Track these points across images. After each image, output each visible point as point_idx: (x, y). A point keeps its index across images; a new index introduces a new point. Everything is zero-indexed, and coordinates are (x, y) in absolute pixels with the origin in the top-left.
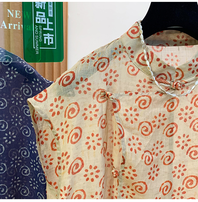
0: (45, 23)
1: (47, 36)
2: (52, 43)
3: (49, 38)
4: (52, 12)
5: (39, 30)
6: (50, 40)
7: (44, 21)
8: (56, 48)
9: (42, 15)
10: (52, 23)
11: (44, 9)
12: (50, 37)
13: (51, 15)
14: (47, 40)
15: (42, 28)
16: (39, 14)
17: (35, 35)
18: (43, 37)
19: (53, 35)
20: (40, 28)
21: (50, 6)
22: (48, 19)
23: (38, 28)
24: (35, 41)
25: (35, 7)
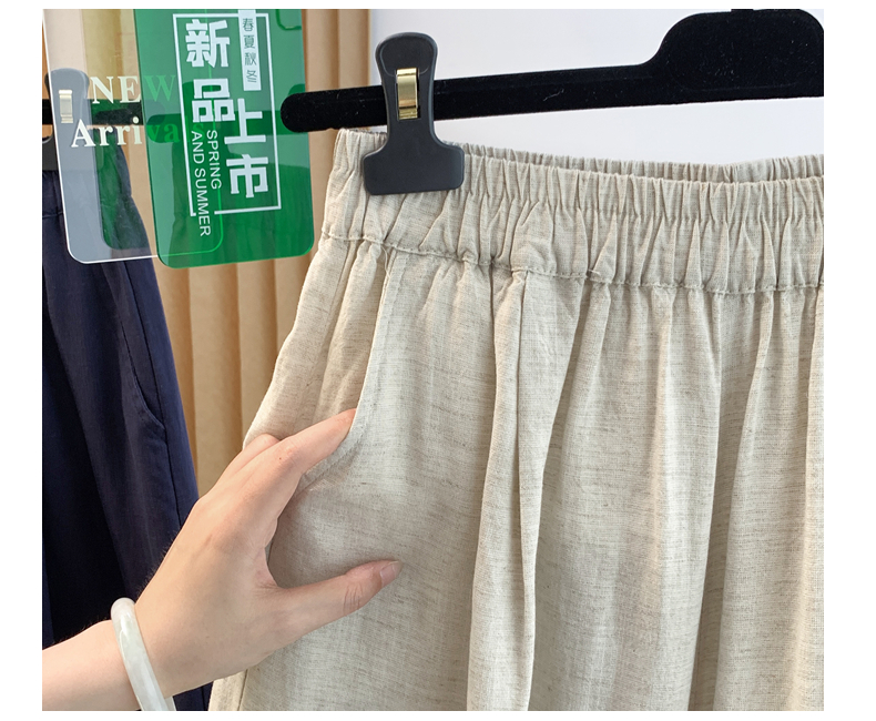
0: (230, 117)
1: (243, 167)
2: (263, 187)
3: (248, 173)
4: (258, 73)
5: (207, 148)
6: (256, 180)
7: (224, 111)
8: (279, 207)
9: (217, 88)
10: (259, 115)
11: (225, 63)
12: (253, 166)
13: (252, 84)
14: (241, 179)
15: (221, 140)
16: (205, 89)
17: (193, 165)
18: (225, 172)
19: (265, 160)
20: (213, 139)
21: (250, 50)
22: (241, 102)
23: (205, 140)
24: (194, 189)
25: (186, 66)
